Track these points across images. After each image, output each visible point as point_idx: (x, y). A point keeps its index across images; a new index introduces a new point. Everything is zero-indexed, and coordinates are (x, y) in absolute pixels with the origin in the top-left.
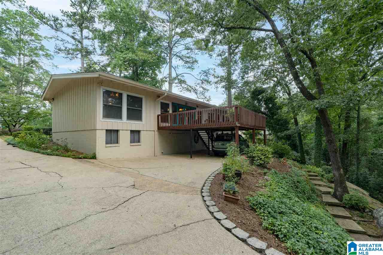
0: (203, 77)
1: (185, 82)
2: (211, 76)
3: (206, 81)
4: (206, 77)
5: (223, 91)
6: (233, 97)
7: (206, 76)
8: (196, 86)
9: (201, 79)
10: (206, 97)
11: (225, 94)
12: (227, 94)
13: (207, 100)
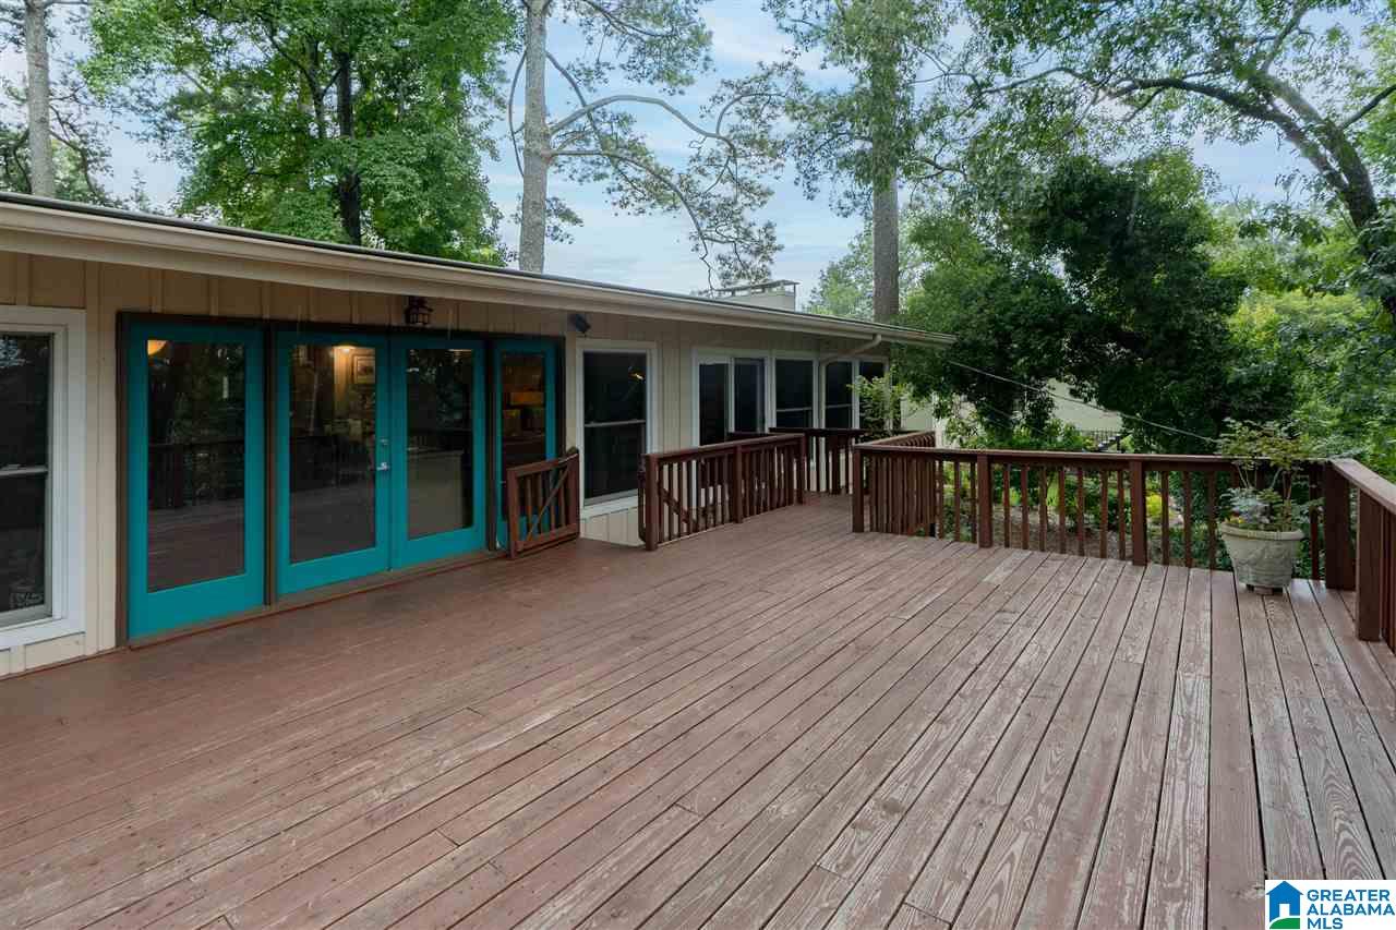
0: (733, 119)
1: (636, 152)
2: (779, 111)
3: (750, 142)
4: (748, 122)
5: (847, 195)
6: (905, 228)
7: (754, 114)
8: (702, 172)
9: (724, 132)
10: (747, 234)
11: (859, 210)
12: (871, 214)
13: (753, 248)
